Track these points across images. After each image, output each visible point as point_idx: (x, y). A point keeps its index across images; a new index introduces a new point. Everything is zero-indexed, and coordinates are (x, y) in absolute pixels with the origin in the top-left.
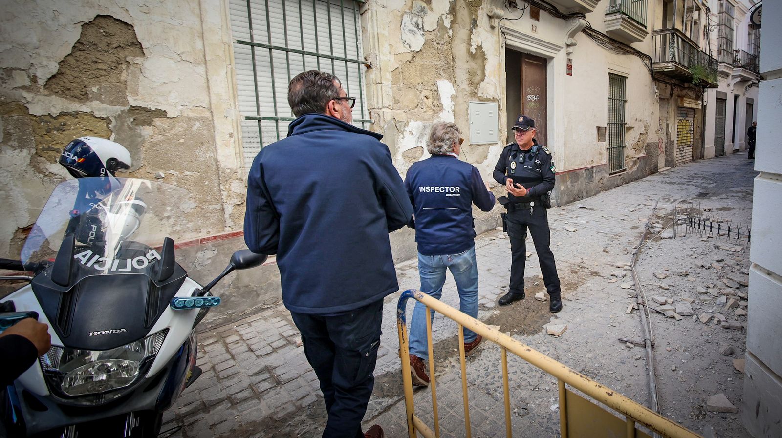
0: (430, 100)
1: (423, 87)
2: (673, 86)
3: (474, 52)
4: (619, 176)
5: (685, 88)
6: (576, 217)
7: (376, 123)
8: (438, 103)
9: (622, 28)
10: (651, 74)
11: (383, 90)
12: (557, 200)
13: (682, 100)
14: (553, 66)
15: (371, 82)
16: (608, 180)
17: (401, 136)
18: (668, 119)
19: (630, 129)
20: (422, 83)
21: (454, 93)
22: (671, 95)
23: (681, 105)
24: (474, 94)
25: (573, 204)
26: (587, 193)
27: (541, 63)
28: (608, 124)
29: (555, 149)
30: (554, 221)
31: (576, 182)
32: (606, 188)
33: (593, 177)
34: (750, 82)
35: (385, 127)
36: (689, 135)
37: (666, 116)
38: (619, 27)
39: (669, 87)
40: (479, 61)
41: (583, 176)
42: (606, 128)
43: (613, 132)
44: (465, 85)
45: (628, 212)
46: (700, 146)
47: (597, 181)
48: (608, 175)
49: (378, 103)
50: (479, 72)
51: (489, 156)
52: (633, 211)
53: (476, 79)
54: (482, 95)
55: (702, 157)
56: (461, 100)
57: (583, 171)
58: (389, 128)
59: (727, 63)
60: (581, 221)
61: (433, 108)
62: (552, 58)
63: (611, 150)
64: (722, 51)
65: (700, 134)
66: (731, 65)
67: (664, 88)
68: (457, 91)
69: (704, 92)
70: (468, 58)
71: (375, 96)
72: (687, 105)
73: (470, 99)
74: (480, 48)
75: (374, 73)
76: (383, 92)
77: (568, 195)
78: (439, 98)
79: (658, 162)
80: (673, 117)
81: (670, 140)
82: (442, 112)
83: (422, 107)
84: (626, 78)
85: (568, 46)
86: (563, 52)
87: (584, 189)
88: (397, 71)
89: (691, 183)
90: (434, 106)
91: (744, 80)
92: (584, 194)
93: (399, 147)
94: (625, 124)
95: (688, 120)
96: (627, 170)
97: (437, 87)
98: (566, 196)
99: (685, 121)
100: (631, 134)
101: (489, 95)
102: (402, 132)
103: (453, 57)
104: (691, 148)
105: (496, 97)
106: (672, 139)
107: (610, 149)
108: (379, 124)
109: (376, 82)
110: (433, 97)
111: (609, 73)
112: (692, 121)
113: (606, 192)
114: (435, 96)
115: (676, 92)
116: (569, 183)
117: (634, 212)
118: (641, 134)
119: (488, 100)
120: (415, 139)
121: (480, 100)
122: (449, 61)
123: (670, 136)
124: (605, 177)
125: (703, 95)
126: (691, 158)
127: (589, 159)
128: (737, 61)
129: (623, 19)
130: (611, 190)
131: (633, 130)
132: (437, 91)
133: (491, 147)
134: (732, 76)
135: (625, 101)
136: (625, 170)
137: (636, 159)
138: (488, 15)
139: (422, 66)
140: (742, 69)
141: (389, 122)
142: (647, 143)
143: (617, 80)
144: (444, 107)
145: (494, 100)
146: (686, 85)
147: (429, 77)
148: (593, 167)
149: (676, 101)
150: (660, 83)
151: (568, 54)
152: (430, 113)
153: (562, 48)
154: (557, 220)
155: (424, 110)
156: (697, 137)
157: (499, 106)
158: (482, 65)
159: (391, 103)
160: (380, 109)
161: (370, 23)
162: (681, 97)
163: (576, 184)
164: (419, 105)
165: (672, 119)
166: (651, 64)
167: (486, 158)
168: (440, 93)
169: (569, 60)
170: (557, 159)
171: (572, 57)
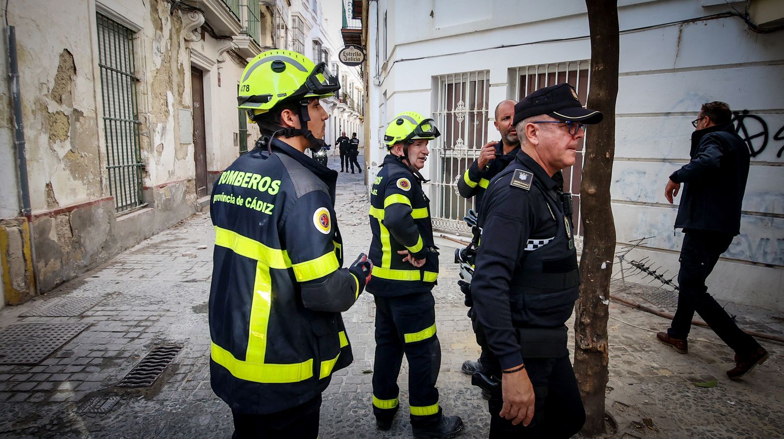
0: (164, 107)
3: (179, 68)
7: (143, 124)
8: (167, 110)
9: (248, 48)
11: (149, 99)
14: (209, 78)
15: (140, 92)
17: (155, 135)
19: (250, 135)
20: (160, 94)
21: (173, 102)
24: (180, 103)
27: (198, 75)
28: (239, 130)
35: (150, 127)
38: (247, 47)
40: (182, 76)
42: (237, 134)
43: (241, 138)
44: (176, 96)
49: (145, 109)
50: (182, 85)
51: (188, 153)
53: (181, 90)
54: (184, 103)
56: (176, 107)
62: (209, 71)
68: (174, 100)
70: (178, 74)
71: (143, 103)
73: (179, 106)
74: (182, 64)
75: (143, 86)
78: (167, 106)
82: (169, 116)
83: (161, 112)
85: (218, 62)
86: (216, 66)
88: (152, 84)
90: (166, 112)
93: (154, 143)
94: (247, 131)
97: (167, 97)
101: (187, 103)
102: (156, 132)
103: (171, 73)
105: (189, 105)
108: (146, 125)
109: (144, 92)
110: (165, 104)
119: (186, 107)
120: (160, 137)
121: (183, 108)
122: (170, 76)
129: (251, 41)
132: (166, 100)
133: (189, 146)
138: (184, 38)
139: (160, 80)
141: (151, 123)
144: (170, 113)
145: (188, 107)
147: (163, 89)
151: (218, 68)
152: (165, 117)
153: (215, 63)
155: (162, 114)
157: (191, 113)
158: (183, 78)
159: (151, 109)
160: (147, 113)
161: (140, 49)
167: (187, 155)
168: (168, 101)
169: (219, 73)
170: (216, 159)
171: (221, 71)
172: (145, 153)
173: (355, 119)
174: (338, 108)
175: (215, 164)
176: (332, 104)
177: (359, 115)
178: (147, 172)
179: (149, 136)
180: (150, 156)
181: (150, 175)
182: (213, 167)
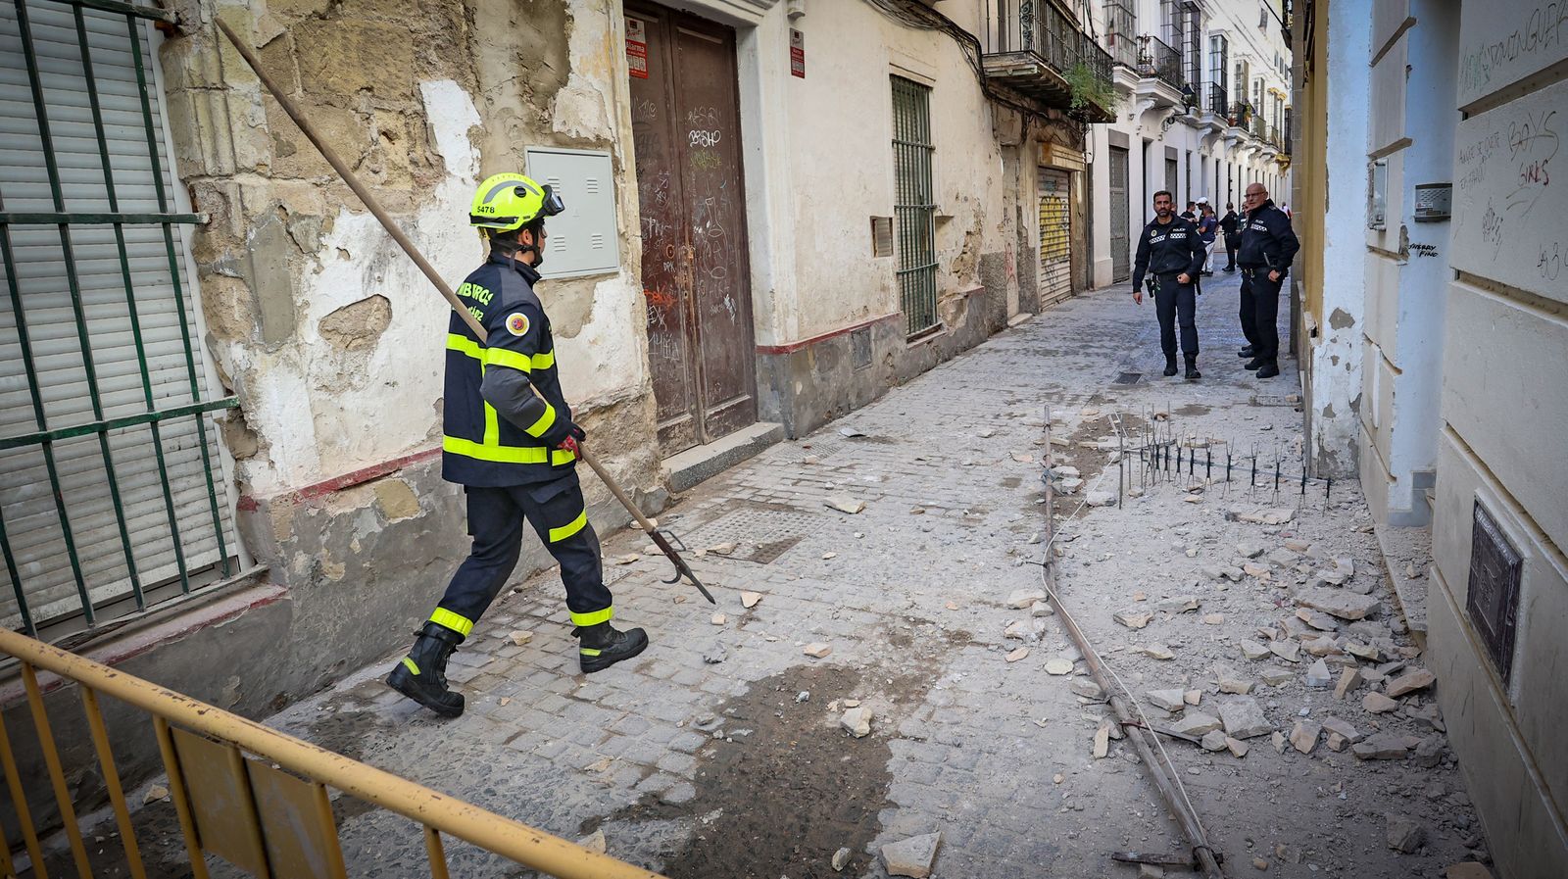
0: (401, 145)
1: (374, 101)
2: (1027, 113)
4: (929, 342)
5: (1049, 121)
6: (850, 467)
7: (215, 224)
8: (428, 154)
10: (981, 84)
11: (233, 108)
12: (786, 422)
13: (1047, 150)
14: (754, 50)
15: (186, 81)
16: (904, 357)
17: (311, 265)
18: (1020, 195)
19: (944, 220)
20: (369, 89)
21: (479, 123)
22: (1024, 136)
23: (1044, 162)
24: (539, 126)
25: (828, 431)
26: (859, 396)
27: (719, 42)
28: (896, 207)
29: (773, 282)
30: (794, 484)
31: (832, 368)
32: (901, 379)
33: (870, 351)
34: (1171, 112)
35: (252, 236)
36: (1062, 233)
37: (1014, 188)
39: (1018, 116)
40: (550, 25)
41: (846, 351)
42: (891, 219)
43: (908, 229)
44: (509, 98)
45: (979, 440)
46: (1084, 258)
47: (881, 361)
48: (904, 341)
49: (216, 155)
50: (551, 59)
51: (598, 312)
52: (990, 436)
53: (545, 78)
54: (563, 129)
55: (1090, 285)
56: (499, 143)
57: (847, 338)
58: (265, 242)
59: (1126, 66)
60: (868, 478)
61: (411, 169)
62: (752, 26)
63: (905, 276)
64: (1116, 37)
65: (1082, 231)
66: (1134, 70)
67: (1009, 118)
68: (485, 115)
69: (1085, 130)
70: (514, 14)
71: (206, 130)
72: (1058, 162)
73: (527, 140)
75: (195, 49)
76: (234, 118)
77: (814, 407)
78: (428, 136)
79: (1006, 302)
80: (1031, 191)
81: (1027, 247)
82: (443, 181)
83: (375, 167)
84: (929, 89)
86: (779, 10)
87: (852, 386)
88: (279, 46)
89: (1090, 351)
90: (414, 162)
91: (1161, 106)
92: (853, 399)
93: (307, 304)
94: (933, 208)
95: (1059, 198)
96: (945, 326)
97: (422, 103)
98: (809, 410)
99: (1053, 200)
100: (946, 234)
101: (586, 127)
102: (313, 254)
103: (465, 8)
104: (1068, 264)
105: (606, 134)
106: (1031, 245)
107: (903, 274)
108: (229, 228)
109: (206, 81)
110: (409, 133)
111: (892, 76)
112: (1067, 201)
113: (903, 388)
114: (417, 131)
115: (1034, 129)
116: (814, 372)
117: (991, 439)
118: (968, 233)
119: (582, 143)
120: (359, 274)
121: (559, 143)
122: (455, 20)
123: (1026, 237)
124: (897, 349)
125: (1084, 139)
126: (1068, 289)
127: (857, 305)
128: (1145, 62)
130: (912, 383)
131: (950, 223)
132: (422, 115)
133: (599, 285)
134: (1137, 95)
135: (931, 150)
136: (939, 327)
137: (961, 297)
139: (364, 32)
140: (1156, 79)
141: (264, 219)
142: (983, 257)
143: (910, 94)
144: (449, 168)
145: (600, 142)
146: (1052, 114)
147: (392, 70)
148: (868, 326)
149: (1035, 152)
150: (1000, 107)
151: (793, 17)
152: (404, 185)
153: (776, 0)
154: (800, 480)
155: (384, 176)
156: (1078, 237)
157: (616, 162)
158: (556, 35)
159: (267, 156)
160: (228, 176)
162: (1045, 142)
163: (832, 373)
164: (366, 162)
165: (1029, 195)
166: (981, 57)
167: (587, 318)
168: (431, 120)
169: (796, 35)
170: (780, 308)
171: (802, 26)
172: (237, 352)
173: (1267, 162)
174: (1226, 139)
175: (775, 322)
176: (1209, 130)
177: (1274, 152)
178: (253, 434)
179: (245, 273)
180: (261, 361)
181: (267, 447)
182: (771, 332)
